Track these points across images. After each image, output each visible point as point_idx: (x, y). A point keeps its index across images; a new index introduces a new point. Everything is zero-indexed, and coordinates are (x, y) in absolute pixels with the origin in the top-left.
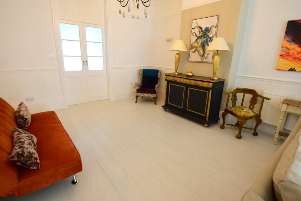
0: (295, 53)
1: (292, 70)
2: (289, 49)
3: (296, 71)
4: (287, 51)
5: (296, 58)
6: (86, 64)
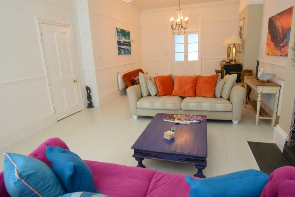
5: (269, 45)
6: (186, 57)
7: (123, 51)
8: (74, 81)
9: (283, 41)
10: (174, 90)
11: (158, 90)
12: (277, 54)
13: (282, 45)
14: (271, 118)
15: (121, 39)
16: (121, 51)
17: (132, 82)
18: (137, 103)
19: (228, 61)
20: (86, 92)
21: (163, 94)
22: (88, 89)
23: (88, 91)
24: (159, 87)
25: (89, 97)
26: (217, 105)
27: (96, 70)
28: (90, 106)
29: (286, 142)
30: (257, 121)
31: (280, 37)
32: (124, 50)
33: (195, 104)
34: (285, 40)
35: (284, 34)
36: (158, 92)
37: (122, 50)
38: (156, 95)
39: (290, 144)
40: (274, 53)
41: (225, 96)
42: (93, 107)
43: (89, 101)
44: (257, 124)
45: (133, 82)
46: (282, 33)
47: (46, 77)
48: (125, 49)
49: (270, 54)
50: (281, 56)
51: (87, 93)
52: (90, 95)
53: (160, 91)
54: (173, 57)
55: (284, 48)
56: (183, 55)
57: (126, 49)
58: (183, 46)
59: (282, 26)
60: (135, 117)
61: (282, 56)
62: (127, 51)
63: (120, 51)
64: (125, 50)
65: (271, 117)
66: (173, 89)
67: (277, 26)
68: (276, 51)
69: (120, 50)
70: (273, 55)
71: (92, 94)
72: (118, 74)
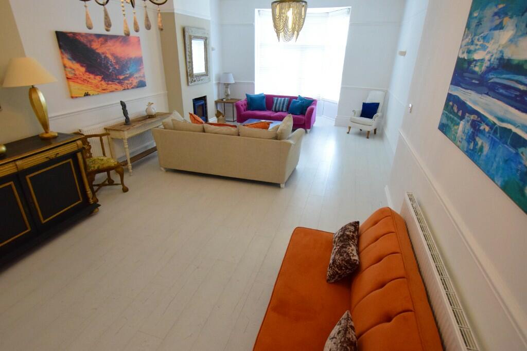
0: (81, 74)
1: (87, 95)
2: (74, 70)
3: (90, 95)
4: (73, 72)
5: (84, 80)
7: (462, 127)
9: (123, 72)
12: (113, 90)
13: (121, 77)
15: (484, 47)
16: (452, 121)
31: (115, 68)
32: (474, 125)
34: (126, 71)
35: (121, 64)
37: (462, 118)
40: (103, 90)
46: (116, 63)
48: (482, 119)
49: (93, 93)
50: (124, 90)
55: (128, 80)
57: (492, 126)
59: (112, 55)
61: (128, 89)
62: (493, 144)
63: (448, 118)
64: (483, 127)
67: (99, 51)
68: (109, 86)
69: (452, 112)
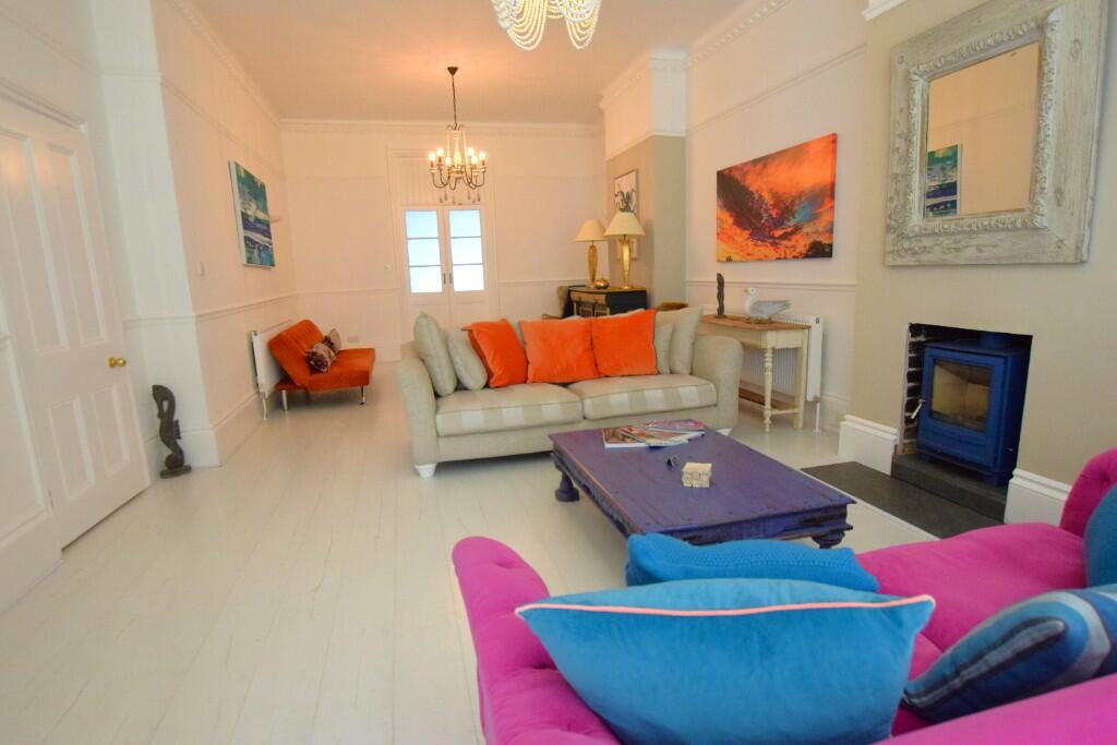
0: (729, 227)
2: (723, 222)
3: (732, 261)
4: (722, 225)
5: (729, 237)
6: (447, 279)
7: (256, 252)
8: (113, 364)
9: (782, 223)
10: (530, 366)
11: (491, 366)
12: (762, 256)
13: (778, 233)
14: (796, 411)
15: (250, 209)
17: (309, 363)
18: (439, 417)
19: (602, 285)
20: (156, 411)
21: (505, 382)
22: (162, 395)
23: (166, 405)
24: (494, 359)
25: (169, 431)
26: (681, 390)
27: (198, 317)
28: (175, 466)
29: (896, 446)
30: (768, 421)
31: (770, 215)
32: (258, 249)
33: (625, 396)
34: (789, 221)
35: (783, 206)
36: (490, 374)
37: (255, 248)
38: (487, 386)
39: (904, 451)
40: (749, 254)
41: (681, 364)
42: (188, 469)
43: (168, 445)
44: (767, 430)
45: (312, 363)
46: (775, 205)
47: (8, 343)
48: (259, 244)
49: (734, 257)
50: (779, 259)
51: (161, 415)
52: (175, 418)
53: (497, 371)
54: (404, 281)
55: (790, 240)
56: (437, 274)
57: (262, 246)
58: (435, 245)
59: (770, 191)
60: (427, 470)
61: (785, 258)
63: (249, 252)
64: (261, 248)
65: (794, 407)
66: (528, 363)
67: (753, 189)
68: (757, 248)
69: (249, 247)
70: (747, 261)
71: (180, 415)
72: (254, 337)
